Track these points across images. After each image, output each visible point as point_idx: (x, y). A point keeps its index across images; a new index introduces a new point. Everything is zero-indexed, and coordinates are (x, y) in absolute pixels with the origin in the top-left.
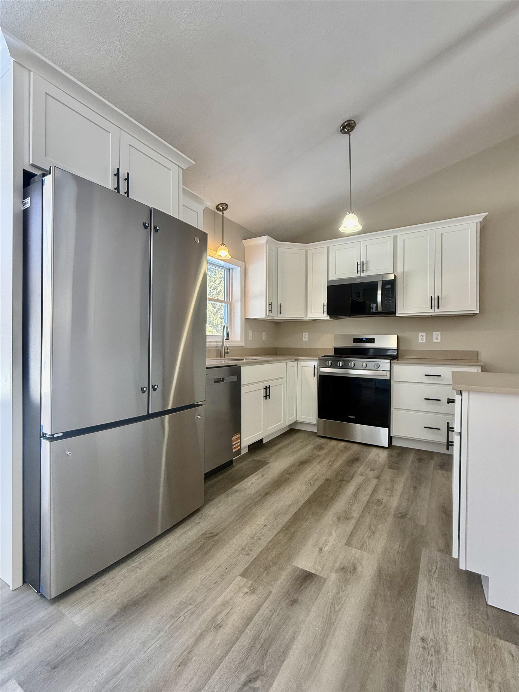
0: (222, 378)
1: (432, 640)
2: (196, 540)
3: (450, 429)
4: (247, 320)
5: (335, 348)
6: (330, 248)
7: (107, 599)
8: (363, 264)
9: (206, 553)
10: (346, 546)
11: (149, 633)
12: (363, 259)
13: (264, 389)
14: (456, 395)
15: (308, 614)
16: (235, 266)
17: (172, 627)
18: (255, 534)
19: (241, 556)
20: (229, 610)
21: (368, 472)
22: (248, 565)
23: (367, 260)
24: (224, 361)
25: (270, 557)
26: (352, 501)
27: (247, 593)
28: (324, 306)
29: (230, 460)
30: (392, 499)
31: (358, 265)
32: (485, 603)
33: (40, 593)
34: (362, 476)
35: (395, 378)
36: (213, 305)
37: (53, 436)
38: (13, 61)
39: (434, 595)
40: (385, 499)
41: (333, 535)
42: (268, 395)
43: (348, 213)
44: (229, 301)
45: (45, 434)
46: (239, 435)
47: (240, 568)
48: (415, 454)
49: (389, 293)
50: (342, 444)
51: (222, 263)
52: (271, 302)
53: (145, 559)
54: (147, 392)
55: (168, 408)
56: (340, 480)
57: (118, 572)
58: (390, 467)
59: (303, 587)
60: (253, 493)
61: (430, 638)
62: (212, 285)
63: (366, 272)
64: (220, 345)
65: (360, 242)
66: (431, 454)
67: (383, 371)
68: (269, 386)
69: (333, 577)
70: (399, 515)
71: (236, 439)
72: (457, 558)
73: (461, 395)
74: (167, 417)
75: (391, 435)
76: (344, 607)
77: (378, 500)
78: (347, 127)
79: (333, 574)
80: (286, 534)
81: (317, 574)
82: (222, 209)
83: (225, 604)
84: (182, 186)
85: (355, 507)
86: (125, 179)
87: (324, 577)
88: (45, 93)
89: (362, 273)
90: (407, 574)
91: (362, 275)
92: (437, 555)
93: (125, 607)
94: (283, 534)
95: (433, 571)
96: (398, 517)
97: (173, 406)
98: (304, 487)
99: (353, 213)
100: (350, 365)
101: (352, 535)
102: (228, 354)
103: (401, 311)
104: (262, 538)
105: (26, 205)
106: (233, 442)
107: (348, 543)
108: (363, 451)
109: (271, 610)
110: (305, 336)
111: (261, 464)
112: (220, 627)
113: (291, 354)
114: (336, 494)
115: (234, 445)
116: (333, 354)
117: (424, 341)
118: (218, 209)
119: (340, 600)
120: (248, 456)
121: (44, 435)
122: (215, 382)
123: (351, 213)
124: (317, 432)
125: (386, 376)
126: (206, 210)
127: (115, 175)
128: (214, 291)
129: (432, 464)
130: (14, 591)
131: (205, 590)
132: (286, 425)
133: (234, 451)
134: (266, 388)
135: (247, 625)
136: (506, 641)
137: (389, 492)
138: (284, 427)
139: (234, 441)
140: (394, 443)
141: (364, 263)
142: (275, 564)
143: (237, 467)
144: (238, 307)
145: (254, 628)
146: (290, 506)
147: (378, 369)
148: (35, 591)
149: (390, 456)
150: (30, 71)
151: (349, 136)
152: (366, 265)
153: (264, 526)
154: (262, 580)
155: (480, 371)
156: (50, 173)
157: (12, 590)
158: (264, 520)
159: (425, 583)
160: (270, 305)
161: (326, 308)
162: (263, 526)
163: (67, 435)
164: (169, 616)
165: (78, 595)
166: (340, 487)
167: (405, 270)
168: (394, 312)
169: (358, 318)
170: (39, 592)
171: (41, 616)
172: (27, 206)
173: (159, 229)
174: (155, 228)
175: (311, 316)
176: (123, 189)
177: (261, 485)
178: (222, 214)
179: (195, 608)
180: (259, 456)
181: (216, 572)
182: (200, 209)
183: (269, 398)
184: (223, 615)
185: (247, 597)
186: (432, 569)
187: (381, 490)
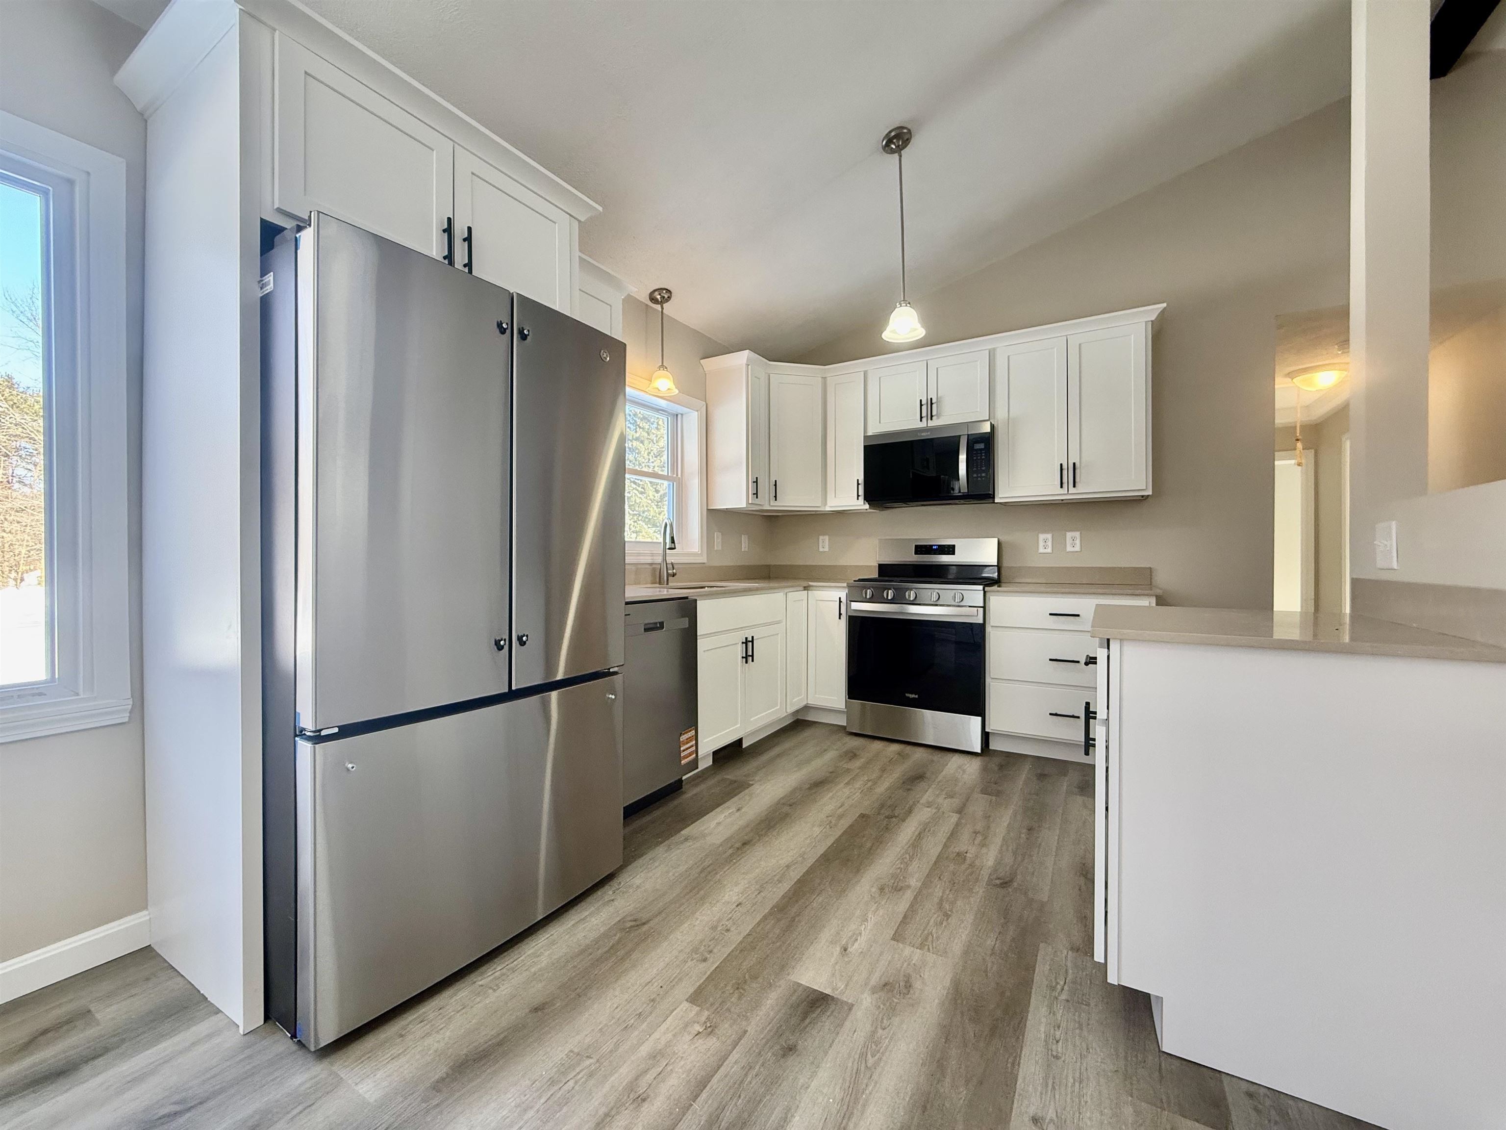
0: (659, 623)
1: (1051, 1120)
2: (604, 934)
3: (1090, 714)
4: (711, 512)
5: (880, 565)
6: (870, 375)
7: (426, 1048)
8: (932, 404)
9: (623, 959)
10: (893, 942)
11: (504, 1113)
12: (933, 395)
13: (743, 643)
14: (1098, 649)
15: (813, 1075)
16: (685, 410)
17: (550, 1102)
18: (719, 920)
19: (690, 963)
20: (662, 1068)
21: (940, 800)
22: (702, 981)
23: (939, 396)
24: (666, 590)
25: (746, 965)
26: (907, 856)
27: (699, 1033)
28: (858, 484)
29: (677, 779)
30: (984, 850)
31: (921, 405)
32: (1157, 1049)
33: (296, 1038)
34: (929, 809)
35: (992, 621)
36: (654, 487)
37: (318, 734)
38: (240, 9)
39: (1058, 1033)
40: (972, 851)
41: (869, 919)
42: (749, 656)
43: (898, 304)
44: (677, 475)
45: (304, 729)
46: (694, 731)
47: (688, 987)
48: (1032, 765)
49: (981, 458)
50: (895, 747)
51: (663, 403)
52: (757, 478)
53: (504, 970)
54: (506, 648)
55: (555, 677)
56: (887, 817)
57: (451, 997)
58: (984, 791)
59: (808, 1021)
60: (718, 842)
61: (1048, 1118)
62: (652, 449)
63: (938, 418)
64: (659, 559)
65: (926, 362)
66: (1062, 766)
67: (970, 607)
68: (753, 637)
69: (867, 1001)
70: (998, 882)
71: (689, 740)
72: (1103, 961)
73: (1108, 648)
74: (554, 695)
75: (987, 730)
76: (884, 1058)
77: (958, 854)
78: (895, 141)
79: (865, 995)
80: (779, 920)
81: (835, 996)
82: (660, 300)
83: (655, 1056)
84: (577, 253)
85: (915, 865)
86: (465, 240)
87: (850, 1001)
88: (303, 72)
89: (929, 420)
90: (1008, 994)
91: (931, 424)
92: (1066, 957)
93: (462, 1064)
94: (773, 922)
95: (1059, 987)
96: (996, 885)
97: (565, 673)
98: (817, 830)
99: (908, 305)
100: (907, 597)
101: (906, 919)
102: (673, 576)
103: (1003, 494)
104: (732, 929)
105: (266, 287)
106: (682, 745)
107: (897, 937)
108: (933, 761)
109: (743, 1067)
110: (824, 543)
111: (736, 789)
112: (644, 1100)
113: (795, 578)
114: (879, 841)
115: (684, 751)
116: (877, 576)
117: (1049, 550)
118: (653, 299)
119: (877, 1046)
120: (713, 772)
121: (301, 732)
122: (646, 630)
123: (905, 305)
124: (845, 725)
125: (975, 617)
126: (629, 301)
127: (444, 231)
128: (655, 461)
129: (1064, 784)
130: (247, 1036)
131: (618, 1030)
132: (787, 712)
133: (683, 762)
134: (746, 642)
135: (697, 1097)
136: (1194, 1121)
137: (979, 838)
138: (783, 716)
139: (684, 744)
140: (993, 746)
141: (933, 402)
142: (755, 978)
143: (689, 794)
144: (694, 486)
145: (710, 1102)
146: (788, 867)
147: (962, 604)
148: (287, 1035)
149: (985, 769)
150: (275, 30)
151: (898, 157)
152: (937, 407)
153: (737, 906)
154: (729, 1010)
155: (1154, 605)
156: (310, 225)
157: (242, 1033)
158: (738, 895)
159: (1044, 1010)
160: (755, 483)
161: (861, 488)
162: (734, 906)
163: (347, 731)
164: (545, 1080)
165: (370, 1041)
166: (887, 828)
167: (1010, 416)
168: (991, 494)
169: (923, 507)
170: (294, 1036)
171: (299, 1081)
172: (267, 290)
173: (528, 335)
174: (521, 332)
175: (834, 504)
176: (460, 257)
177: (736, 827)
178: (660, 310)
179: (598, 1065)
180: (734, 773)
181: (639, 994)
182: (617, 300)
183: (753, 661)
184: (649, 1077)
185: (700, 1042)
186: (1057, 983)
187: (965, 835)
